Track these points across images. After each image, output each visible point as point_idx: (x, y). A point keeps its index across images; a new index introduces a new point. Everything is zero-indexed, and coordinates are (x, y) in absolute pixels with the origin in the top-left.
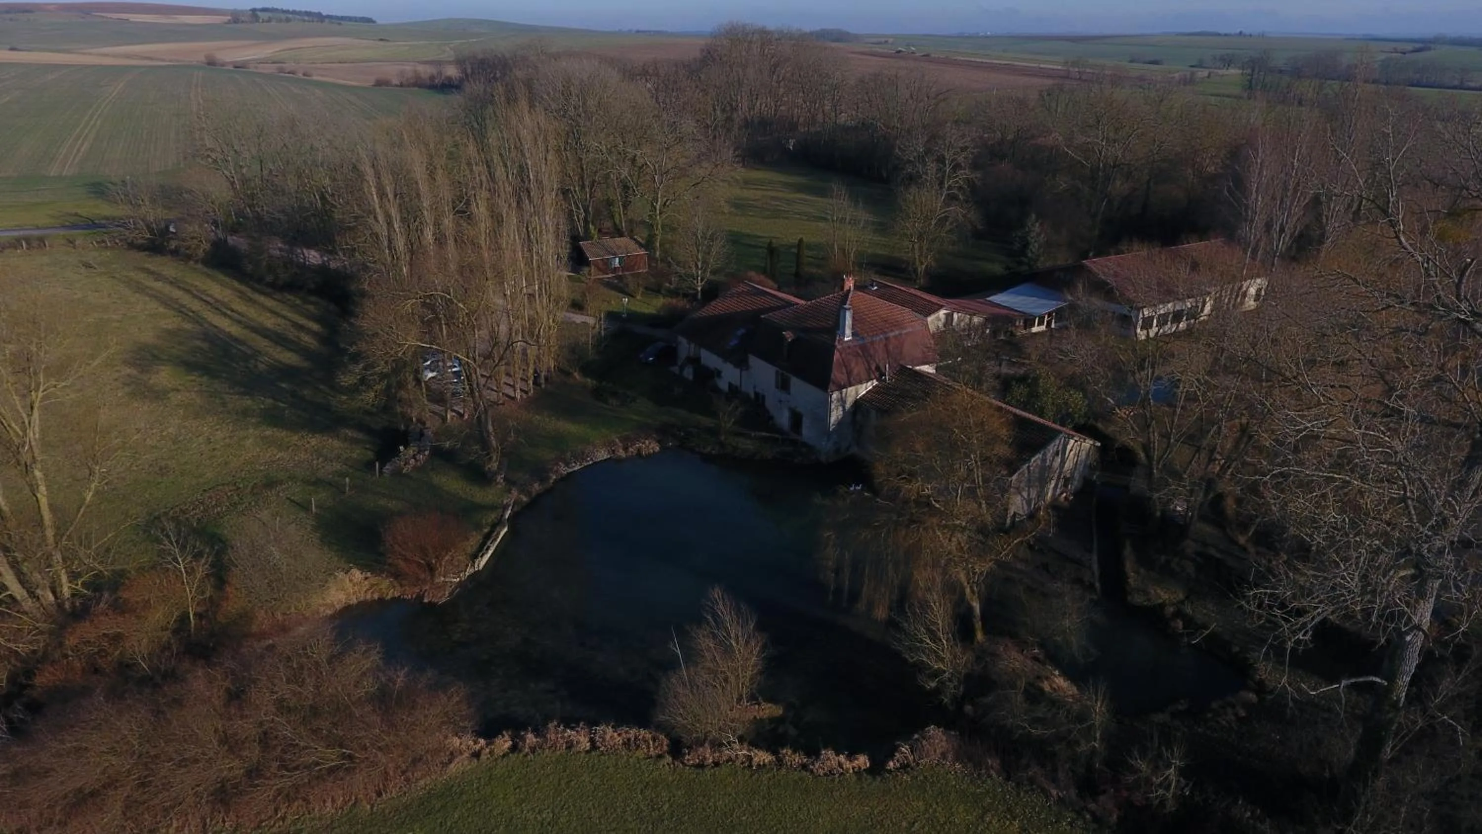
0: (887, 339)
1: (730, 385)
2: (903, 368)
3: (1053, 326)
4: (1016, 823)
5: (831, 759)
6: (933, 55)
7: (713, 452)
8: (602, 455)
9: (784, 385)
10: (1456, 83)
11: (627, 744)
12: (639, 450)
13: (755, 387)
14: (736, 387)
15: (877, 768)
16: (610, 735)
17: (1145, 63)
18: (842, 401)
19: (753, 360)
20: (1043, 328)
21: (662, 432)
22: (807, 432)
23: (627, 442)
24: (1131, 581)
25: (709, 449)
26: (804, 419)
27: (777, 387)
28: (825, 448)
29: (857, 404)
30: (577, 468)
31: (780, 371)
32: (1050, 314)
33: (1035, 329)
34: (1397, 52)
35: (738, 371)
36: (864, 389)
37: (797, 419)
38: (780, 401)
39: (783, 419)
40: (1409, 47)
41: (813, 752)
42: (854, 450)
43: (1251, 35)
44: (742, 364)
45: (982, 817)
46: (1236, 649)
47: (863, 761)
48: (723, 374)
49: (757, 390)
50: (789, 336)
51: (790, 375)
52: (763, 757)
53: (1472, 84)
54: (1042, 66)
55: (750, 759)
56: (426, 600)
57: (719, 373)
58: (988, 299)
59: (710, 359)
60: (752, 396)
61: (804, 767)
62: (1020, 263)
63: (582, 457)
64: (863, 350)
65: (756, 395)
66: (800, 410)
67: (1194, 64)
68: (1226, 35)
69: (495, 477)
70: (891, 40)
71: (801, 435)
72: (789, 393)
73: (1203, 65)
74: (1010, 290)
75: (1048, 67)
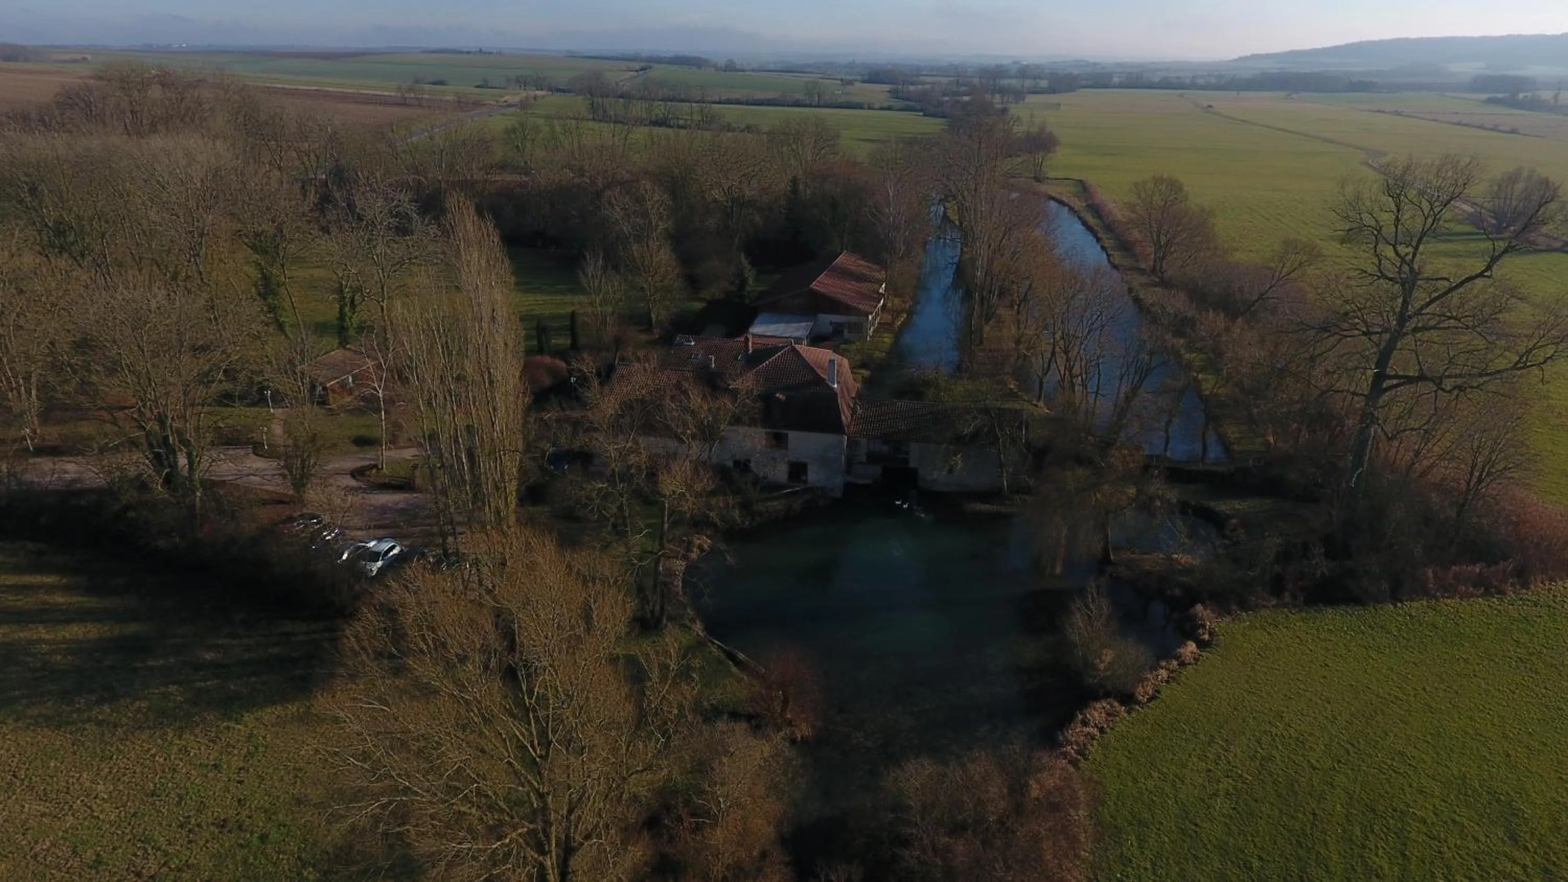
0: (844, 378)
2: (853, 398)
5: (1186, 653)
8: (682, 564)
9: (779, 440)
11: (1108, 714)
12: (700, 547)
13: (733, 455)
15: (1201, 643)
22: (814, 476)
23: (687, 545)
26: (809, 467)
27: (767, 447)
30: (680, 583)
31: (772, 430)
32: (806, 335)
37: (798, 470)
38: (774, 459)
39: (780, 473)
40: (637, 66)
42: (848, 479)
50: (781, 396)
51: (785, 431)
52: (1163, 673)
55: (1163, 677)
58: (750, 331)
61: (1183, 665)
64: (842, 391)
65: (737, 463)
66: (803, 460)
67: (479, 83)
68: (468, 53)
69: (659, 621)
70: (89, 57)
71: (805, 482)
72: (786, 448)
73: (489, 85)
74: (756, 322)
75: (371, 92)
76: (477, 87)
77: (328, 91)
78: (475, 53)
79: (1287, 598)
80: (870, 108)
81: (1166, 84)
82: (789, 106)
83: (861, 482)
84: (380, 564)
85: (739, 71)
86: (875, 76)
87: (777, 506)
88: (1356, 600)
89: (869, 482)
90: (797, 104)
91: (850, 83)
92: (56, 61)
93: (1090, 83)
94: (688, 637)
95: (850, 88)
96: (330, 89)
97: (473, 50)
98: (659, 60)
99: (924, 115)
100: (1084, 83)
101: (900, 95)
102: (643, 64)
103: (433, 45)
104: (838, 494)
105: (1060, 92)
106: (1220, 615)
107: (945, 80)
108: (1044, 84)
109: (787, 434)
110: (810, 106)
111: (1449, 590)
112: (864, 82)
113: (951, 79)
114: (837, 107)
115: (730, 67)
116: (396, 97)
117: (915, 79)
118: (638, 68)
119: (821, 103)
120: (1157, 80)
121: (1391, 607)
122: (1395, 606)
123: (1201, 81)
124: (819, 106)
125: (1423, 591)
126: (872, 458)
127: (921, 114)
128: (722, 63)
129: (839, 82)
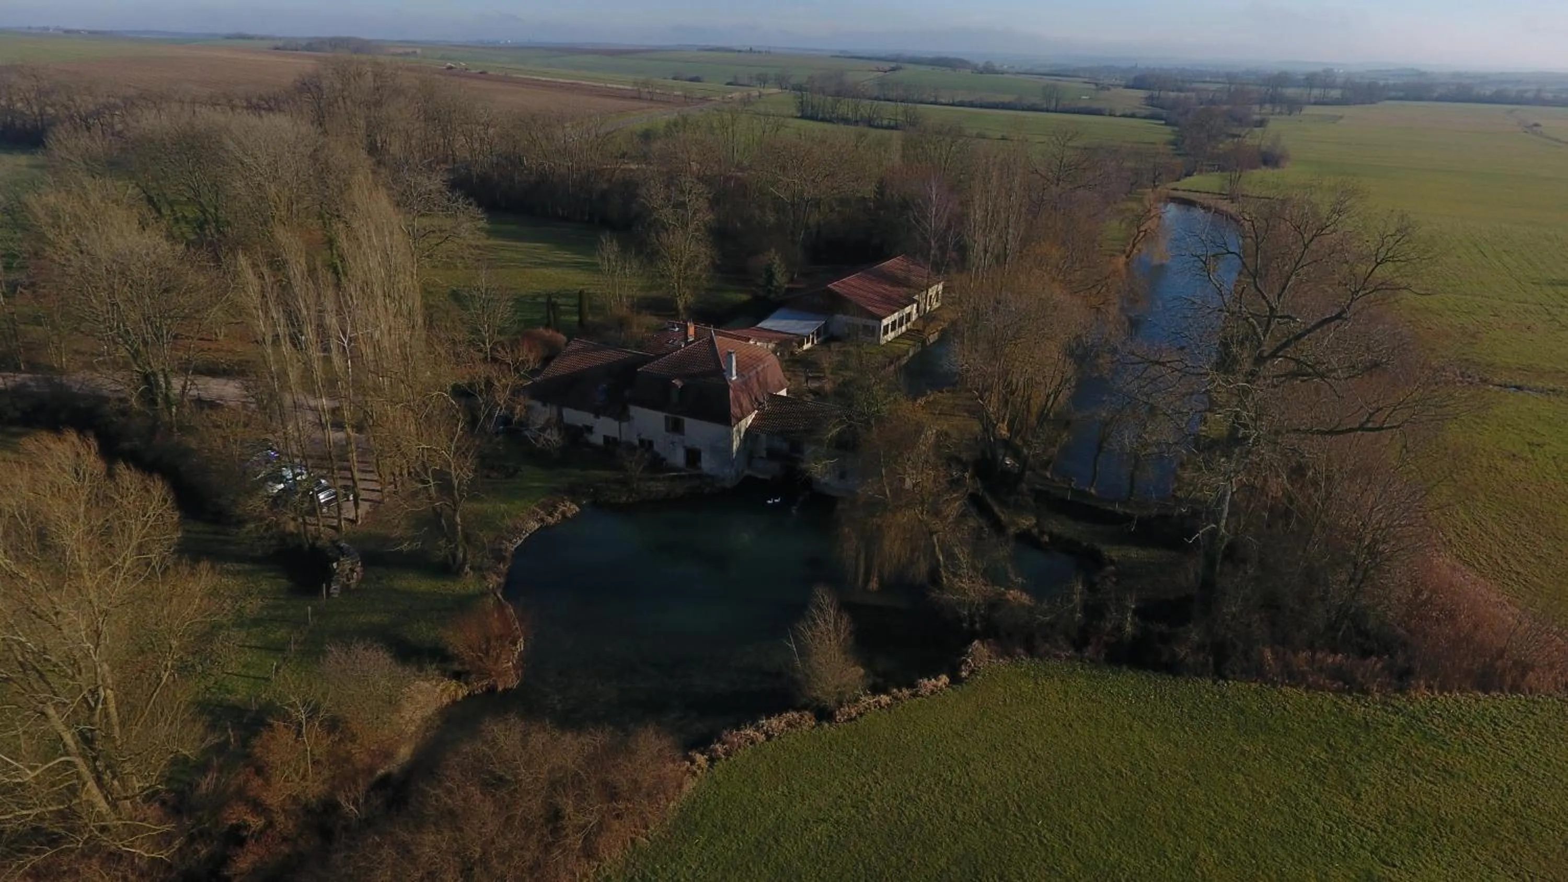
0: (757, 373)
1: (606, 438)
2: (771, 394)
3: (815, 342)
4: (1056, 679)
5: (927, 684)
6: (490, 73)
7: (631, 500)
8: (534, 525)
9: (676, 427)
10: (932, 99)
11: (789, 724)
12: (563, 514)
13: (639, 435)
14: (615, 439)
15: (955, 679)
16: (775, 723)
17: (687, 80)
18: (739, 431)
19: (634, 410)
20: (810, 344)
21: (573, 493)
22: (707, 464)
23: (551, 509)
24: (1003, 518)
25: (624, 499)
26: (703, 454)
27: (667, 430)
28: (729, 475)
29: (747, 430)
30: (520, 542)
31: (670, 415)
32: (813, 333)
33: (806, 347)
34: (879, 71)
35: (617, 423)
36: (749, 420)
37: (693, 456)
38: (673, 443)
39: (679, 458)
40: (887, 66)
41: (911, 685)
42: (748, 472)
43: (759, 52)
44: (621, 415)
45: (1037, 683)
46: (1085, 544)
47: (944, 679)
48: (594, 430)
49: (643, 437)
50: (678, 383)
51: (681, 417)
52: (885, 699)
53: (943, 101)
54: (609, 85)
55: (879, 703)
56: (500, 689)
57: (589, 429)
58: (759, 325)
59: (576, 417)
60: (637, 442)
61: (914, 695)
62: (769, 291)
63: (517, 531)
64: (745, 384)
65: (642, 442)
66: (698, 447)
67: (729, 80)
68: (740, 51)
69: (461, 567)
70: (419, 51)
71: (700, 468)
72: (683, 434)
73: (741, 82)
74: (772, 316)
75: (615, 86)
76: (729, 84)
77: (580, 84)
78: (746, 52)
79: (1089, 652)
80: (1110, 115)
81: (1498, 98)
82: (1023, 109)
83: (761, 476)
84: (282, 486)
85: (997, 73)
86: (1140, 81)
87: (659, 487)
88: (1172, 668)
89: (768, 477)
90: (1033, 108)
91: (1107, 88)
92: (393, 55)
93: (1401, 94)
94: (478, 586)
95: (1105, 94)
96: (583, 82)
97: (744, 49)
98: (916, 61)
99: (1166, 124)
100: (1393, 94)
101: (1155, 102)
102: (893, 65)
103: (713, 43)
104: (728, 485)
105: (1355, 104)
106: (1000, 655)
107: (1214, 87)
108: (1335, 93)
109: (683, 420)
110: (1047, 111)
111: (1294, 678)
112: (1127, 87)
113: (1221, 86)
114: (1074, 113)
115: (988, 69)
116: (632, 90)
117: (1187, 85)
118: (887, 68)
119: (1060, 107)
120: (1488, 93)
121: (1209, 682)
122: (1215, 682)
123: (1549, 96)
124: (1055, 111)
125: (1257, 672)
126: (772, 454)
127: (1163, 122)
128: (981, 64)
129: (1093, 86)
